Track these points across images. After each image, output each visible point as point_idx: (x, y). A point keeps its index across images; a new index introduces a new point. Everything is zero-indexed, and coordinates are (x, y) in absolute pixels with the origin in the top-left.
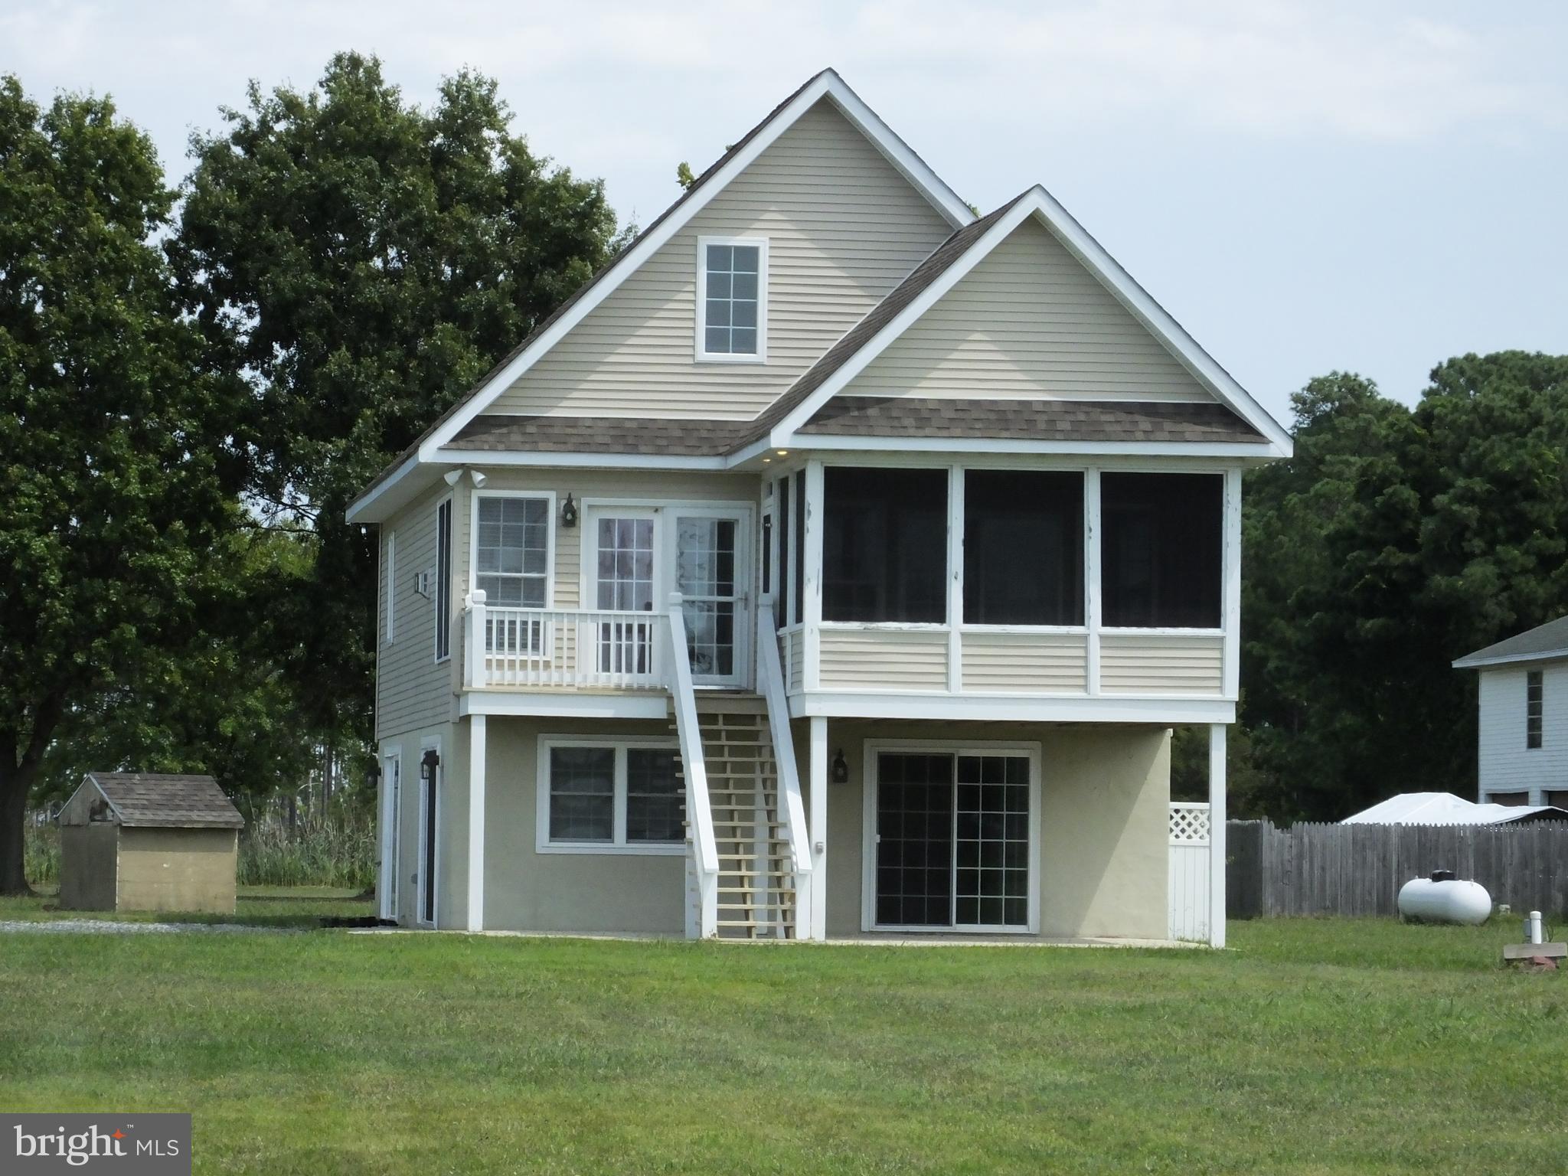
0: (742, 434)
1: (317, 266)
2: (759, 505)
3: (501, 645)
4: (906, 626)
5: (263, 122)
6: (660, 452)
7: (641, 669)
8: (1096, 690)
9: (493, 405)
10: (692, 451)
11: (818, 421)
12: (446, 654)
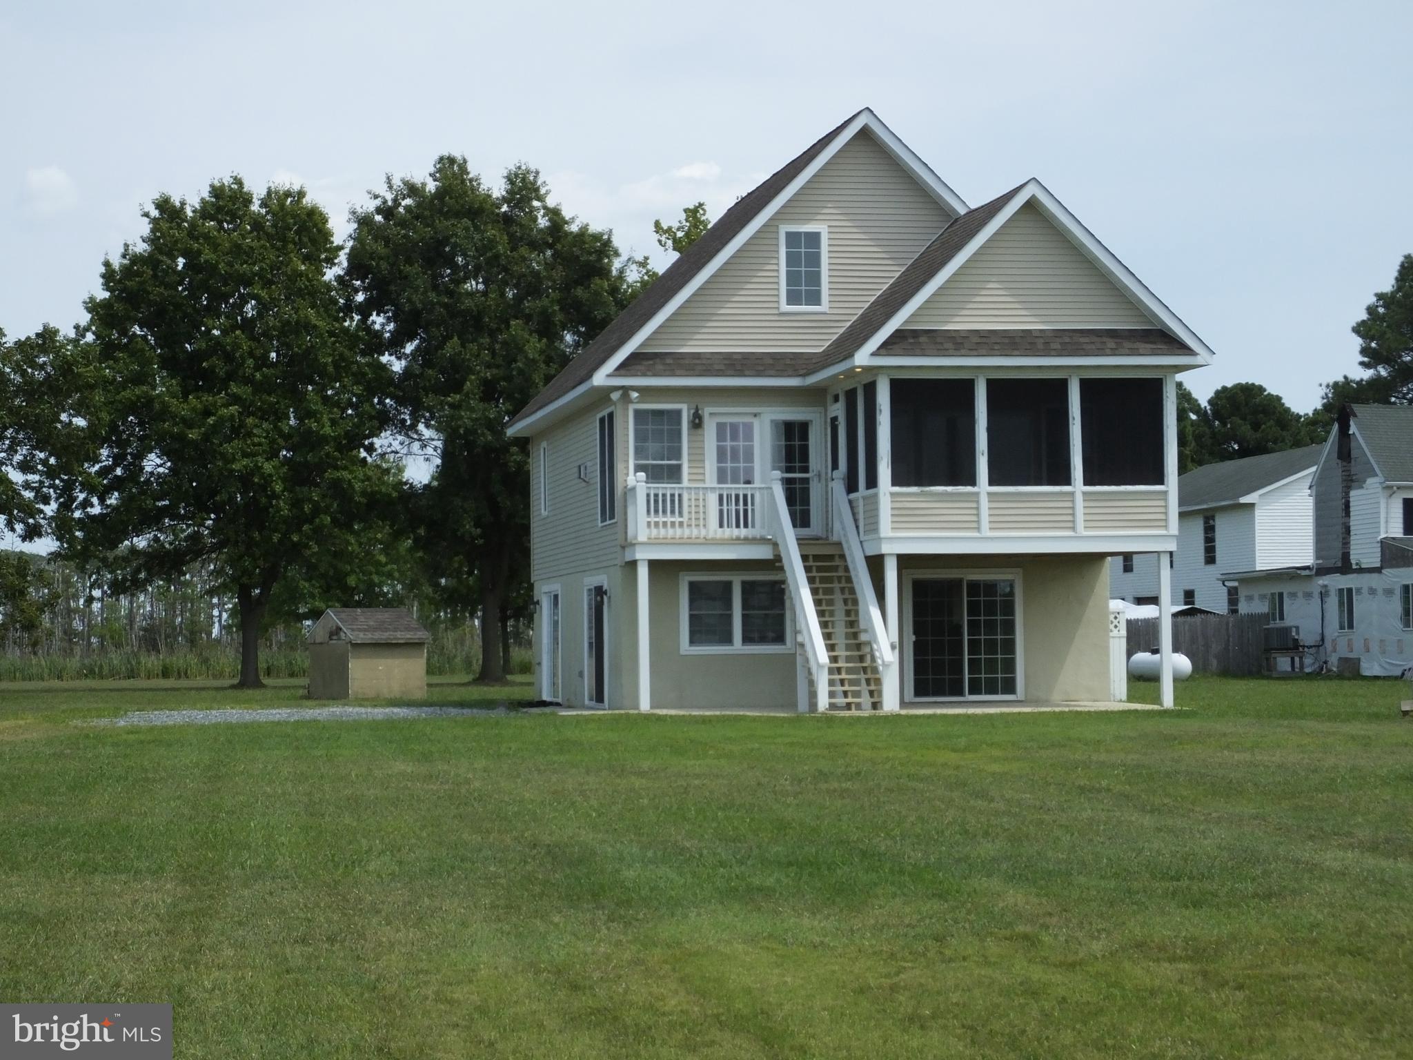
0: (814, 361)
1: (435, 287)
2: (826, 410)
3: (656, 511)
4: (950, 489)
5: (395, 200)
6: (759, 374)
7: (746, 526)
8: (1081, 530)
9: (642, 345)
10: (780, 373)
11: (887, 347)
12: (612, 517)
